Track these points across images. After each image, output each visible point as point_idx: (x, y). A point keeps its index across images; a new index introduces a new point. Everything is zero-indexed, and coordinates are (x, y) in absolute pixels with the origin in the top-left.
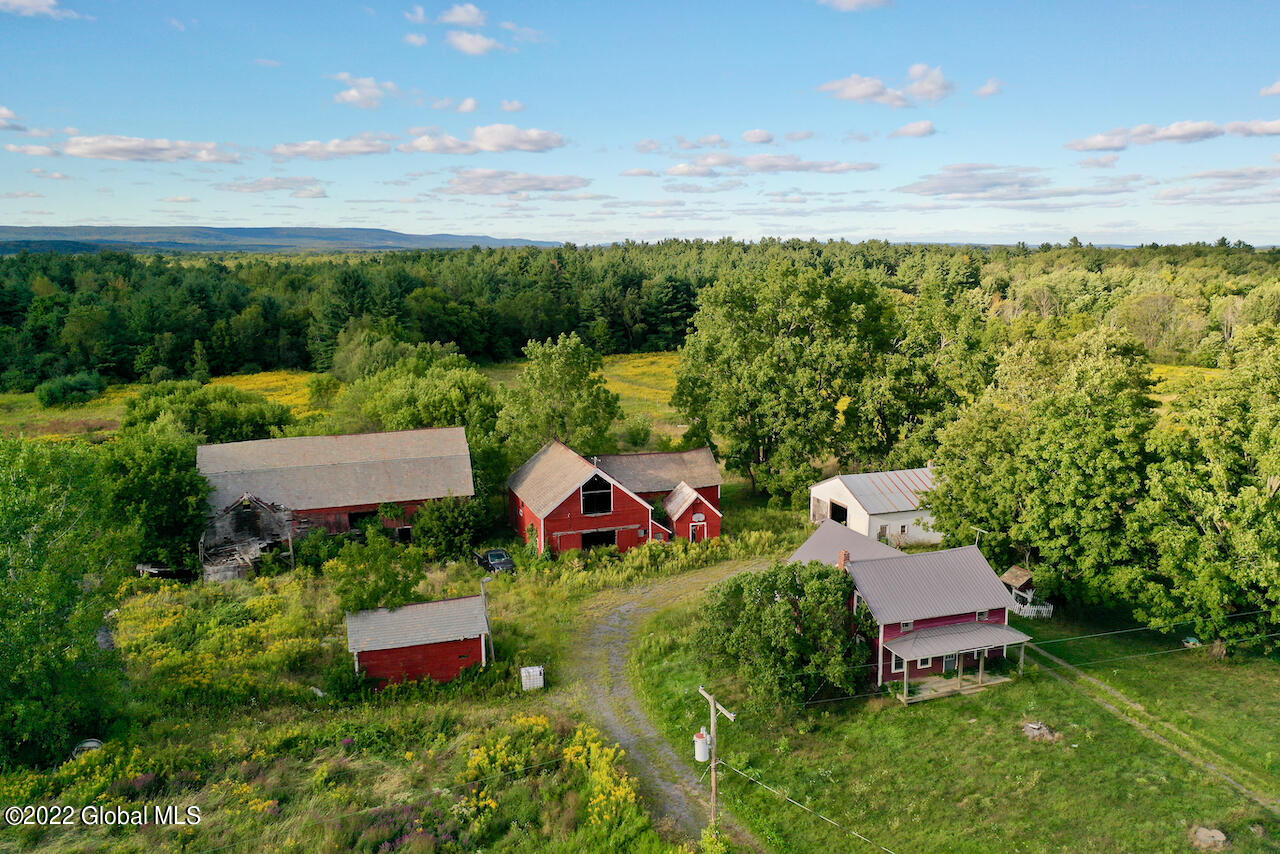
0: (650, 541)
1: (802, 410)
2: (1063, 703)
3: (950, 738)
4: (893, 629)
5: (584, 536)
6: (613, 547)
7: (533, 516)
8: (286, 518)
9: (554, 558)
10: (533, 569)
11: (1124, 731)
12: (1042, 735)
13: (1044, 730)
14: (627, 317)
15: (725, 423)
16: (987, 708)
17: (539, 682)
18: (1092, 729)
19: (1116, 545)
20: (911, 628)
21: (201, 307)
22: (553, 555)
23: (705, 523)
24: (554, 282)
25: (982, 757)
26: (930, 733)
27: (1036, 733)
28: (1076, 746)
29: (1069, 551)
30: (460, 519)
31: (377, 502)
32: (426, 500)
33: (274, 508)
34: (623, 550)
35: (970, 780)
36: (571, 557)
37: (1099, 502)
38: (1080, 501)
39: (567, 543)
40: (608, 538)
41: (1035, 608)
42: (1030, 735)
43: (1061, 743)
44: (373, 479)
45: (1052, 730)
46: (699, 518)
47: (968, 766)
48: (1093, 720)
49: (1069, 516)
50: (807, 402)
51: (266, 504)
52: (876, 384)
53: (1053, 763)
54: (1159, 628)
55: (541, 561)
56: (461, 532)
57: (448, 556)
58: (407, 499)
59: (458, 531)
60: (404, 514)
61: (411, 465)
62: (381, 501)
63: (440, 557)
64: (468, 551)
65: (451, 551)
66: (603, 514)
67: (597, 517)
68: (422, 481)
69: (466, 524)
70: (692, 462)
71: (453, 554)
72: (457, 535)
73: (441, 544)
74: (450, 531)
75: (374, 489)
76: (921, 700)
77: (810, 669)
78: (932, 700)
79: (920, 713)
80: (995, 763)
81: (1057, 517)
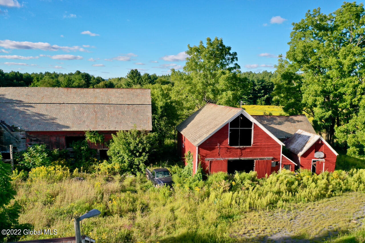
0: (282, 171)
5: (229, 162)
6: (253, 173)
7: (191, 146)
8: (22, 136)
9: (205, 178)
10: (187, 186)
22: (204, 175)
23: (324, 160)
30: (140, 145)
31: (86, 130)
32: (118, 131)
33: (14, 129)
34: (261, 175)
39: (216, 167)
40: (247, 166)
44: (85, 115)
46: (319, 155)
51: (8, 126)
55: (194, 181)
56: (140, 155)
57: (129, 171)
58: (105, 130)
59: (138, 154)
60: (104, 140)
61: (112, 108)
62: (88, 130)
63: (123, 171)
64: (143, 170)
65: (132, 168)
66: (245, 147)
67: (240, 148)
68: (118, 119)
69: (144, 149)
70: (298, 121)
71: (132, 170)
72: (137, 157)
73: (125, 162)
74: (132, 153)
75: (84, 121)
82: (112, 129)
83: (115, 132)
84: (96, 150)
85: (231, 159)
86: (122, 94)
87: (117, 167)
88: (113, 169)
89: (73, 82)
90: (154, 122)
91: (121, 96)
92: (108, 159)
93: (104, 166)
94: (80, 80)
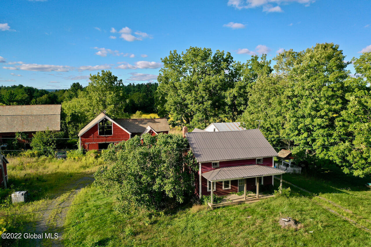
2: (305, 208)
3: (233, 227)
4: (207, 166)
5: (99, 144)
9: (84, 153)
11: (342, 224)
12: (289, 226)
13: (292, 223)
15: (171, 107)
16: (259, 210)
17: (22, 199)
18: (322, 222)
19: (331, 135)
20: (218, 165)
22: (84, 151)
25: (249, 239)
26: (221, 224)
27: (286, 223)
28: (312, 232)
29: (309, 140)
30: (50, 139)
31: (15, 131)
32: (36, 132)
36: (91, 153)
37: (322, 113)
38: (313, 113)
39: (90, 147)
41: (292, 169)
42: (283, 225)
43: (302, 230)
45: (296, 223)
48: (323, 217)
49: (308, 121)
53: (296, 243)
56: (51, 144)
57: (44, 154)
58: (29, 131)
59: (48, 144)
60: (28, 137)
61: (34, 117)
62: (17, 131)
63: (39, 155)
64: (53, 153)
65: (46, 153)
66: (109, 135)
67: (105, 137)
68: (37, 124)
69: (53, 142)
70: (158, 122)
71: (46, 154)
72: (48, 146)
73: (41, 149)
74: (46, 144)
75: (15, 126)
76: (221, 206)
77: (155, 187)
78: (228, 206)
79: (219, 213)
80: (257, 243)
81: (302, 123)
82: (33, 130)
83: (34, 132)
84: (23, 144)
85: (100, 142)
86: (41, 108)
87: (36, 152)
88: (33, 154)
89: (16, 96)
90: (62, 125)
91: (40, 109)
92: (31, 148)
93: (28, 152)
94: (23, 94)
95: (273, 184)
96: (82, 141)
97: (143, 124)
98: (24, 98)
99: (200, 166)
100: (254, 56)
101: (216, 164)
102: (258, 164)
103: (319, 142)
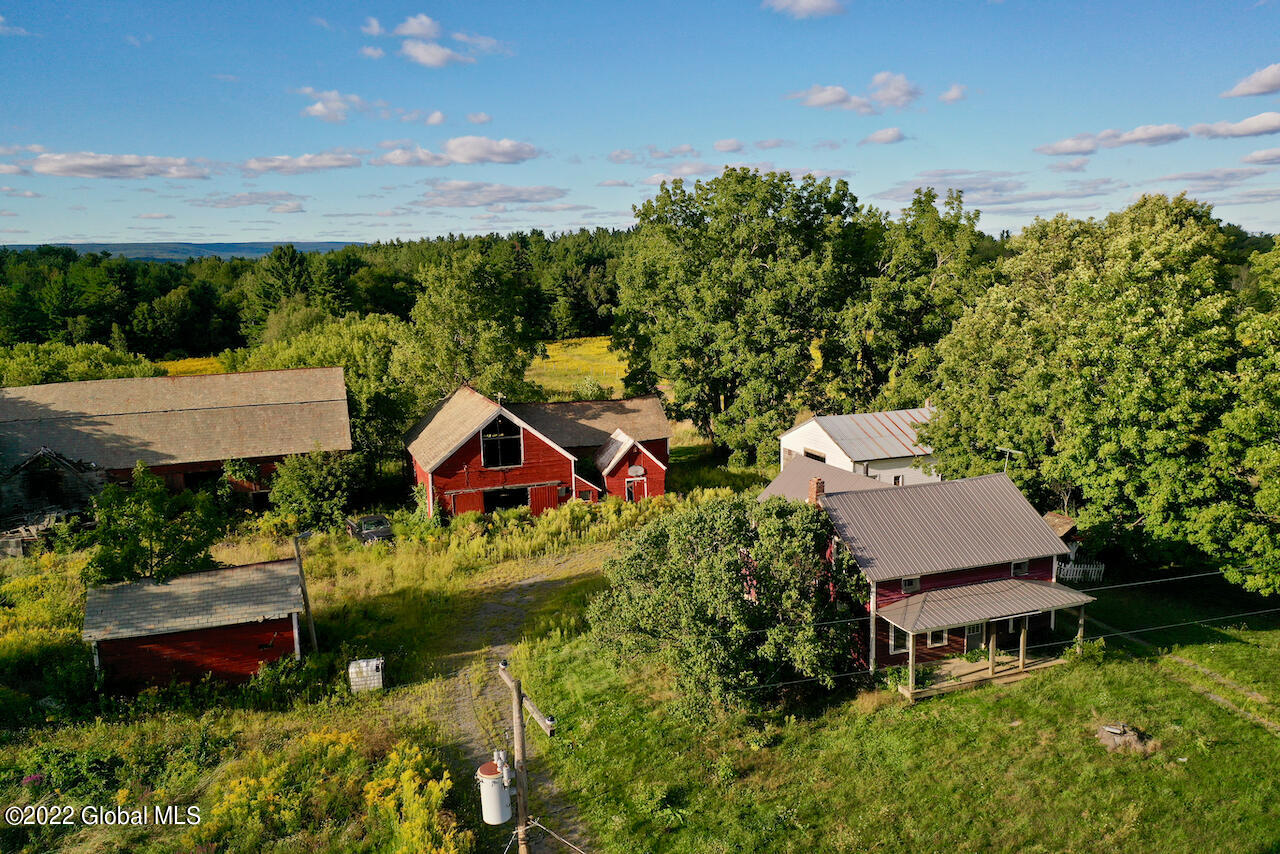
0: (574, 500)
1: (765, 342)
2: (1149, 694)
3: (984, 752)
4: (891, 588)
5: (485, 494)
6: (523, 509)
7: (423, 473)
8: (98, 479)
9: (445, 523)
10: (415, 539)
11: (1250, 735)
12: (1127, 745)
13: (1131, 737)
14: (592, 298)
16: (1034, 703)
17: (376, 681)
18: (1203, 732)
19: (1196, 478)
20: (918, 586)
21: (121, 288)
22: (444, 517)
23: (645, 479)
24: (514, 263)
25: (1037, 782)
26: (951, 745)
27: (1119, 740)
28: (1185, 760)
29: (1129, 490)
30: (330, 478)
31: (223, 458)
32: (286, 456)
33: (81, 467)
34: (537, 511)
35: (1023, 820)
36: (466, 521)
37: (1174, 414)
38: (1144, 415)
39: (463, 503)
40: (516, 498)
41: (1080, 568)
42: (1109, 744)
43: (1160, 756)
44: (218, 429)
45: (1142, 737)
46: (636, 472)
47: (1017, 797)
48: (1199, 718)
49: (1129, 437)
50: (771, 332)
51: (70, 462)
52: (860, 311)
53: (1154, 790)
54: (1258, 589)
55: (428, 528)
56: (332, 495)
57: (314, 526)
58: (262, 455)
59: (327, 494)
60: (260, 475)
61: (269, 412)
62: (228, 457)
63: (303, 527)
64: (340, 520)
65: (319, 520)
66: (510, 467)
67: (502, 471)
68: (283, 432)
69: (338, 486)
70: (634, 411)
71: (321, 524)
72: (325, 500)
73: (305, 511)
74: (317, 494)
75: (218, 442)
76: (935, 693)
77: (766, 651)
78: (951, 693)
79: (935, 713)
80: (1061, 791)
81: (1109, 440)
82: (274, 453)
83: (280, 459)
84: (247, 495)
85: (488, 488)
87: (291, 520)
88: (284, 525)
89: (81, 293)
90: (355, 432)
92: (270, 507)
93: (267, 521)
94: (102, 284)
95: (1052, 626)
96: (438, 488)
97: (589, 419)
98: (108, 300)
99: (873, 589)
100: (924, 190)
101: (910, 582)
102: (1017, 577)
103: (1159, 496)
